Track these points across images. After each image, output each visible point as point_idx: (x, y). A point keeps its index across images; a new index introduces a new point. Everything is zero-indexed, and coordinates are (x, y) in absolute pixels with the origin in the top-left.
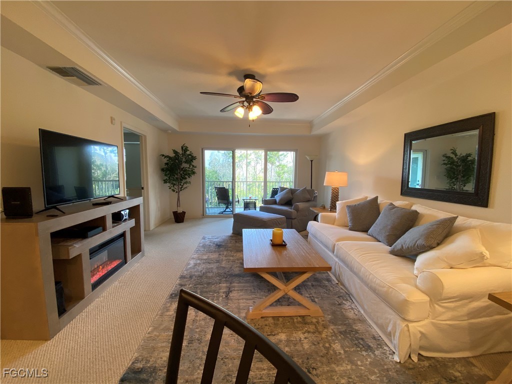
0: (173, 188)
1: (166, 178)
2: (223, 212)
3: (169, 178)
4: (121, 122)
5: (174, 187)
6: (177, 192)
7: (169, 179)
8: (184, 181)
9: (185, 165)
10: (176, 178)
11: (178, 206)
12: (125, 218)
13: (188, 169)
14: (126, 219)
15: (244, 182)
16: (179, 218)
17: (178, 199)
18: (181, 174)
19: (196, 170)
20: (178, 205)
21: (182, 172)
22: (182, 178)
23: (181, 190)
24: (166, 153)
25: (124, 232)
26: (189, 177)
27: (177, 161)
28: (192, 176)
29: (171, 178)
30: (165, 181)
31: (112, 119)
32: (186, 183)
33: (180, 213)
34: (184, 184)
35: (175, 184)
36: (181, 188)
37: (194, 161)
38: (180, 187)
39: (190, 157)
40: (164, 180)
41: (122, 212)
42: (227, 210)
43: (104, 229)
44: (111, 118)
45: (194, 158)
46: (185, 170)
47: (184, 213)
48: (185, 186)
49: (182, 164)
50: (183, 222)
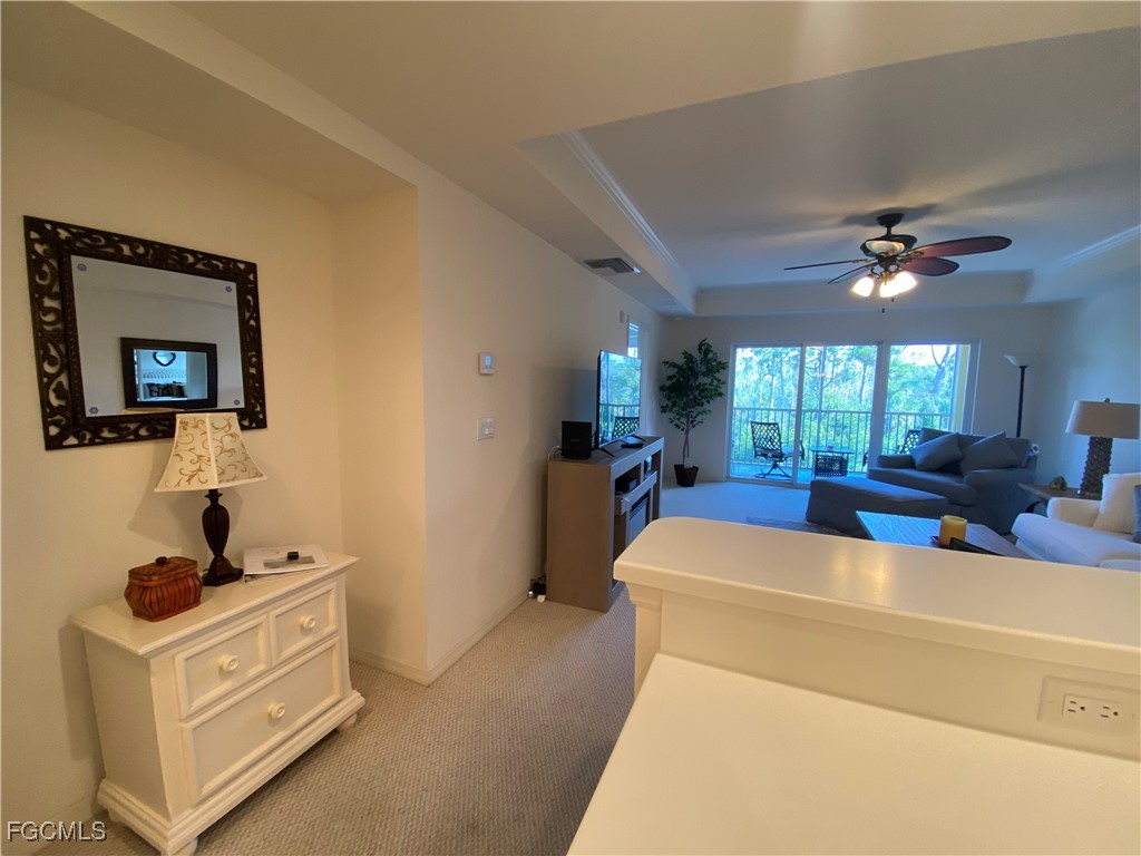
0: (677, 422)
1: (666, 402)
2: (765, 475)
3: (673, 403)
4: (628, 317)
5: (679, 419)
6: (683, 429)
7: (673, 405)
8: (698, 409)
9: (703, 380)
10: (685, 403)
11: (684, 456)
12: (648, 469)
13: (709, 387)
14: (649, 471)
16: (685, 477)
17: (686, 443)
18: (695, 397)
20: (686, 453)
21: (696, 393)
22: (696, 403)
23: (692, 426)
24: (671, 359)
25: (650, 490)
26: (709, 402)
27: (690, 373)
29: (676, 404)
30: (664, 409)
31: (621, 315)
32: (702, 412)
33: (687, 469)
34: (698, 414)
35: (682, 415)
36: (692, 422)
38: (691, 419)
39: (715, 363)
40: (662, 407)
42: (774, 471)
45: (721, 366)
46: (704, 390)
47: (695, 469)
48: (700, 418)
49: (697, 378)
50: (692, 485)
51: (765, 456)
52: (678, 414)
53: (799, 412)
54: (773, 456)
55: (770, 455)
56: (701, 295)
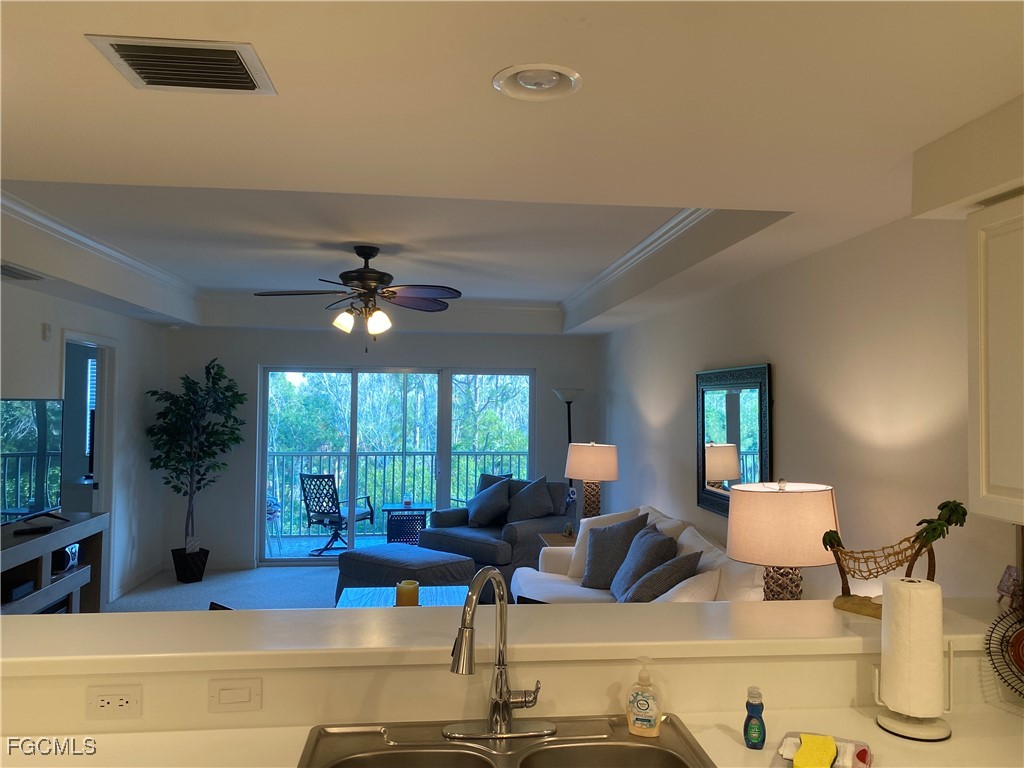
0: (175, 482)
1: (158, 453)
2: (322, 551)
3: (168, 454)
4: (62, 331)
5: (178, 478)
6: (185, 494)
7: (167, 456)
8: (208, 461)
9: (213, 418)
10: (187, 453)
11: (187, 535)
12: (71, 562)
13: (221, 429)
14: (73, 566)
15: (394, 454)
16: (189, 567)
17: (190, 514)
18: (201, 443)
19: (242, 432)
20: (189, 529)
21: (203, 438)
22: (204, 452)
23: (199, 488)
24: (162, 388)
25: (68, 595)
26: (223, 451)
27: (192, 408)
28: (232, 446)
29: (172, 455)
30: (155, 463)
31: (45, 328)
32: (214, 466)
33: (191, 554)
34: (207, 470)
35: (182, 471)
36: (199, 482)
37: (238, 406)
38: (197, 477)
39: (229, 394)
40: (152, 460)
41: (67, 549)
42: (336, 545)
43: (37, 587)
44: (44, 325)
45: (239, 398)
46: (214, 433)
47: (204, 553)
48: (210, 476)
49: (204, 415)
50: (199, 579)
51: (320, 522)
52: (175, 470)
53: (353, 456)
54: (331, 523)
55: (327, 521)
56: (204, 296)
